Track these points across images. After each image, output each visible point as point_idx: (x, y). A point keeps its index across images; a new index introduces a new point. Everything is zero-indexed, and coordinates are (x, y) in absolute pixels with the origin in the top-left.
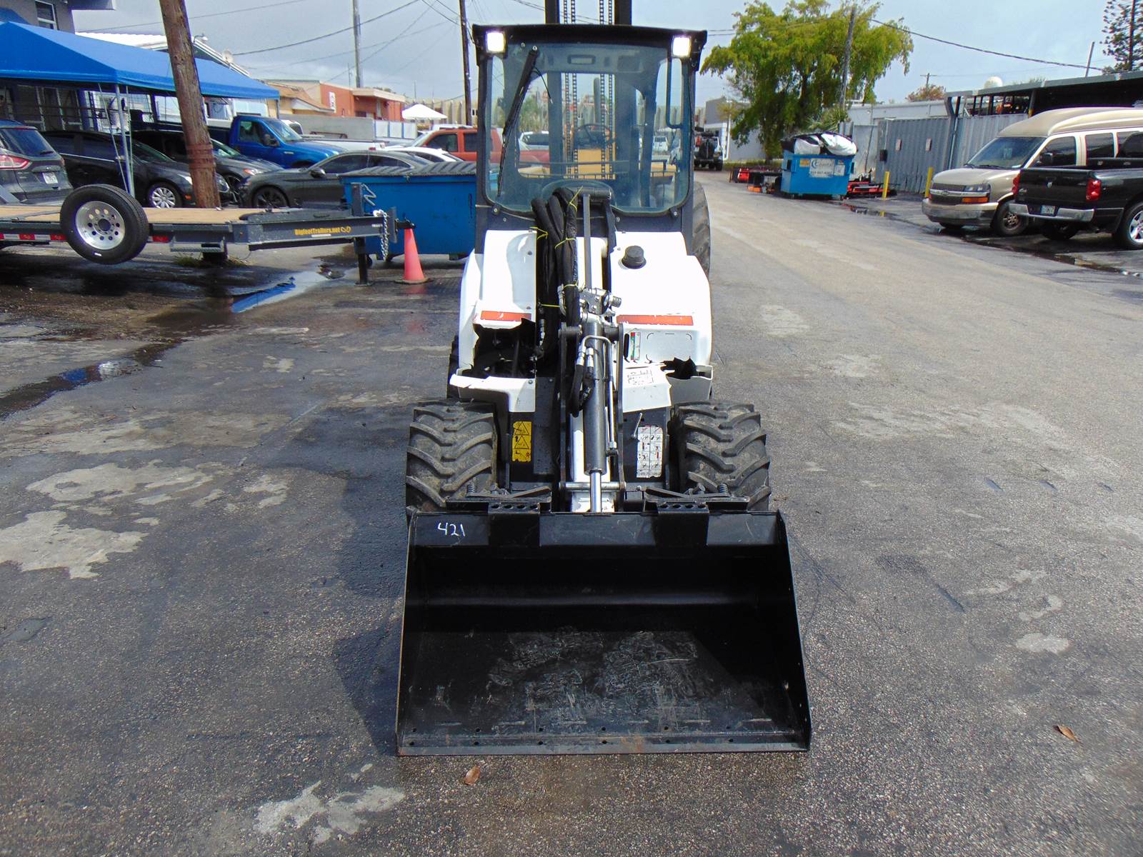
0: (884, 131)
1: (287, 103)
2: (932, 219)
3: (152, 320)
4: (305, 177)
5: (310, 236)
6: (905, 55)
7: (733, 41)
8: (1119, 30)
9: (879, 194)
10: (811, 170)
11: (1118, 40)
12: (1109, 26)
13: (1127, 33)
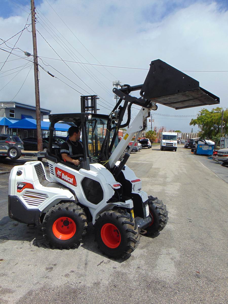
7: (198, 117)
10: (203, 148)
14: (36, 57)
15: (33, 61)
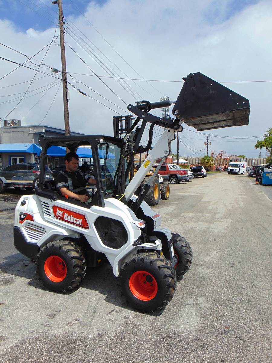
7: (265, 139)
10: (270, 177)
14: (64, 73)
15: (62, 78)
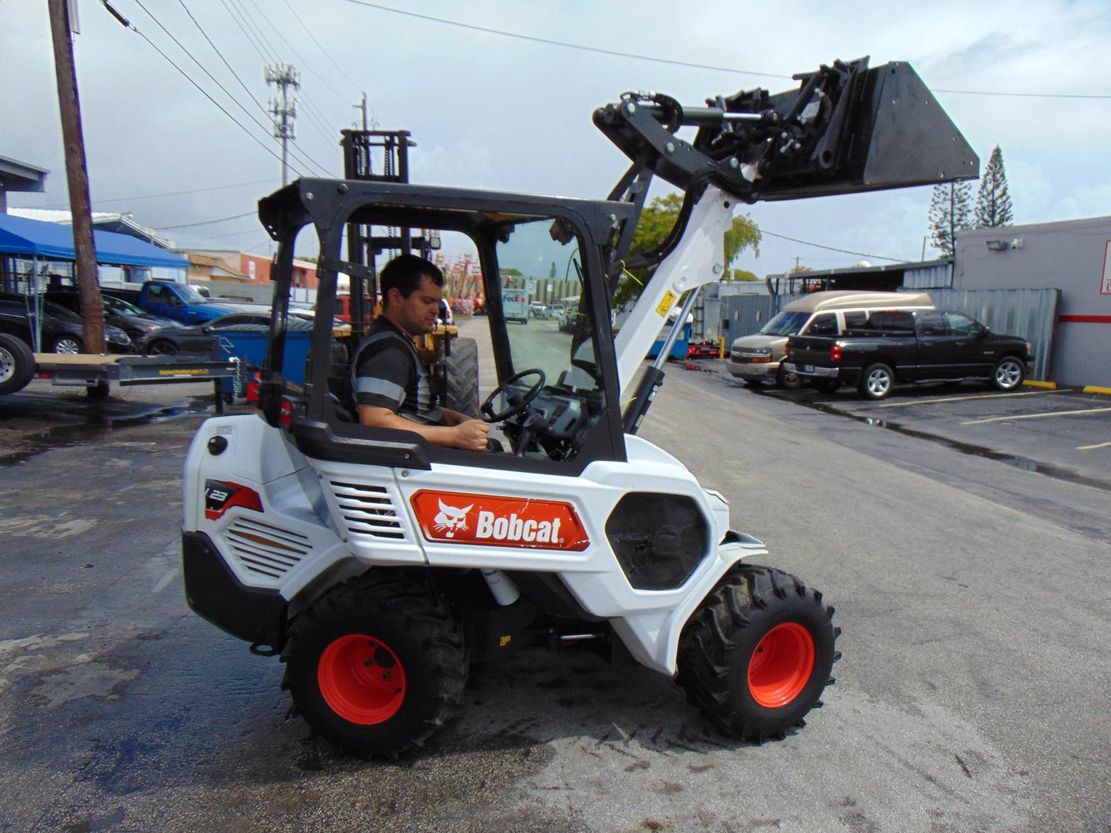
0: (726, 303)
1: (206, 270)
2: (735, 375)
3: (28, 437)
4: (196, 333)
5: (172, 376)
6: (756, 244)
8: (941, 228)
9: (717, 356)
11: (942, 235)
12: (933, 224)
13: (949, 230)
